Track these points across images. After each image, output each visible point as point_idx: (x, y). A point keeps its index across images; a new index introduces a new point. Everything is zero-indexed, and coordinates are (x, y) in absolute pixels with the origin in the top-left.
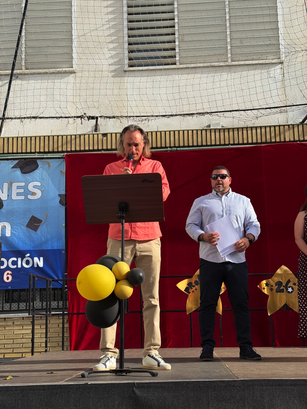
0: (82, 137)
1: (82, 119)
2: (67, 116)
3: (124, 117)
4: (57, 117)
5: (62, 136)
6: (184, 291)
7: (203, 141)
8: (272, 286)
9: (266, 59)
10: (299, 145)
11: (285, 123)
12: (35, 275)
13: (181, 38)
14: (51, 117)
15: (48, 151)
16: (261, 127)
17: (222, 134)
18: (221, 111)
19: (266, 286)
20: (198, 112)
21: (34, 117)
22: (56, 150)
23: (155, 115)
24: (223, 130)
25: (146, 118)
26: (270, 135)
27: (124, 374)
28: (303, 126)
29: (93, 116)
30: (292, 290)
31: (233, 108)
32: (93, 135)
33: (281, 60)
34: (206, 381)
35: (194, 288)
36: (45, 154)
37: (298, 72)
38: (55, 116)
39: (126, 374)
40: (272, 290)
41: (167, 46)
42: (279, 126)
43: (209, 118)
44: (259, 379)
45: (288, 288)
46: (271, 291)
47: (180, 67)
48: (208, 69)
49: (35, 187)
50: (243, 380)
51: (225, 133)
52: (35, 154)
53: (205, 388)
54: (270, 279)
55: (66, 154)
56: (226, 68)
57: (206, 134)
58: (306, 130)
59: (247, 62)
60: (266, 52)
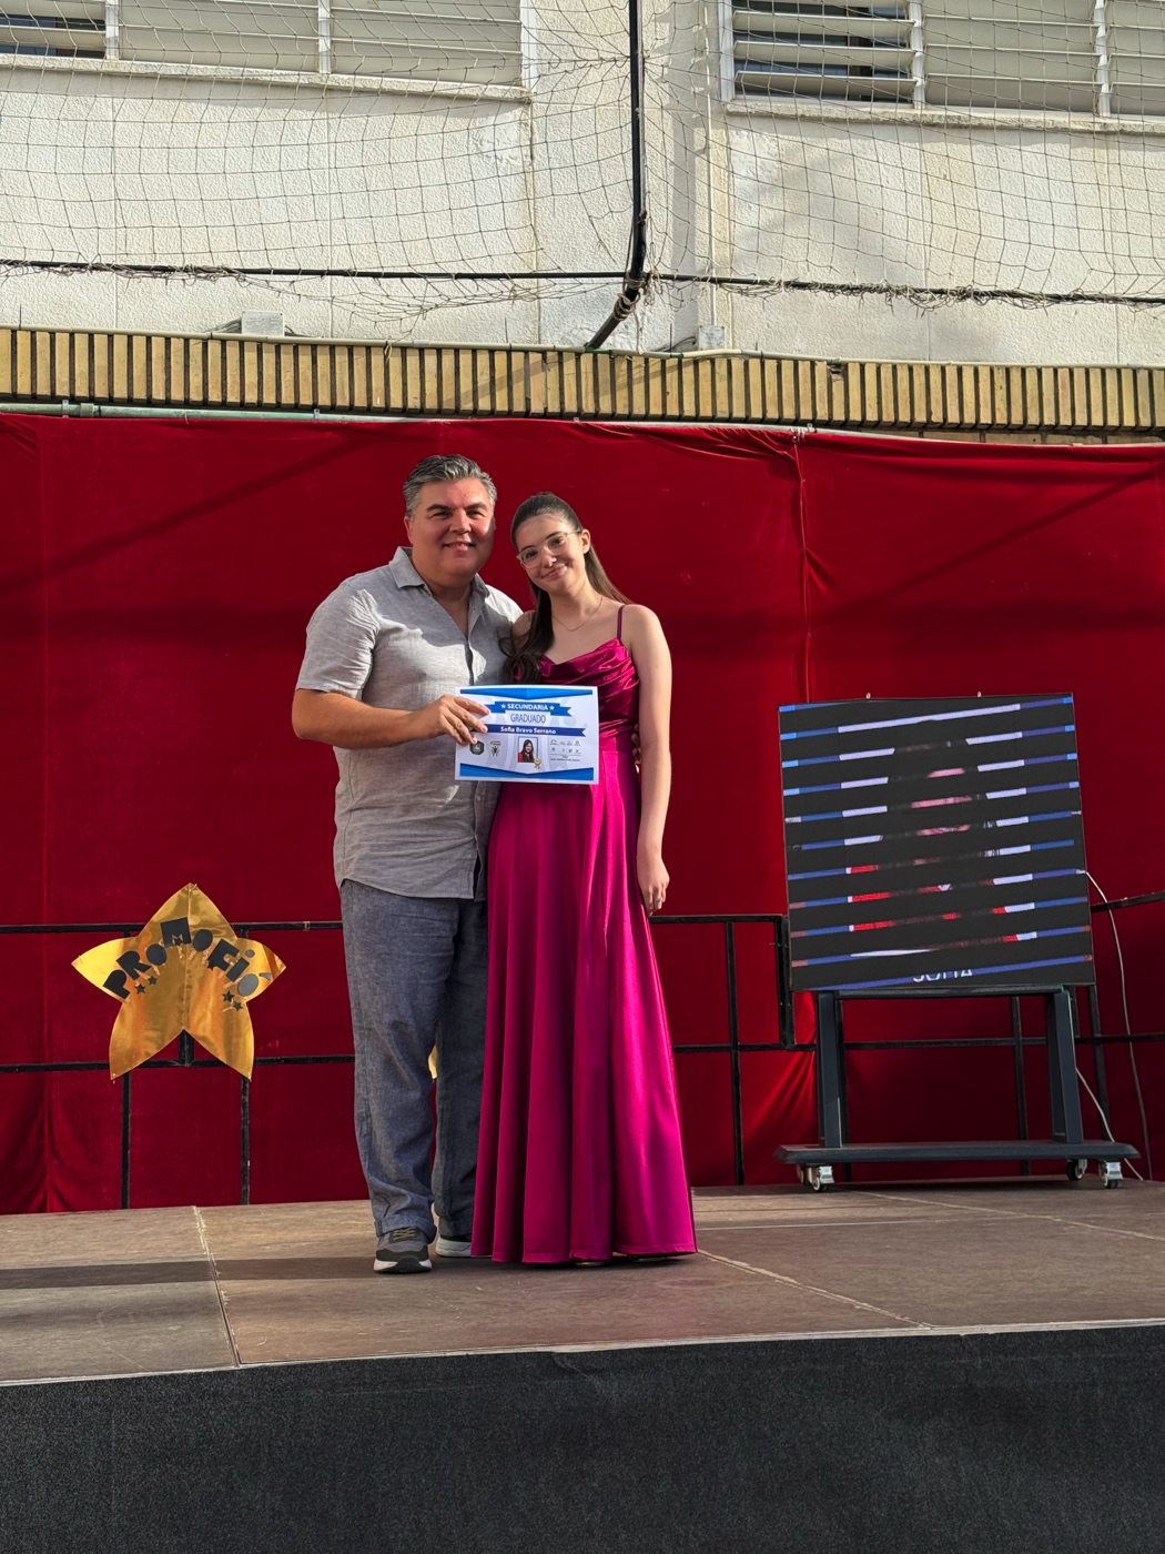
6: (104, 986)
7: (210, 386)
9: (464, 81)
10: (577, 433)
11: (530, 342)
16: (439, 350)
17: (287, 362)
18: (286, 268)
20: (187, 263)
23: (5, 257)
24: (291, 348)
26: (475, 382)
28: (595, 360)
31: (335, 264)
33: (522, 92)
34: (104, 1381)
35: (145, 976)
37: (586, 147)
42: (509, 351)
43: (235, 292)
44: (322, 1363)
47: (122, 70)
48: (231, 92)
50: (257, 1369)
51: (300, 361)
53: (97, 1410)
56: (309, 94)
57: (224, 358)
58: (604, 375)
59: (390, 83)
60: (465, 51)
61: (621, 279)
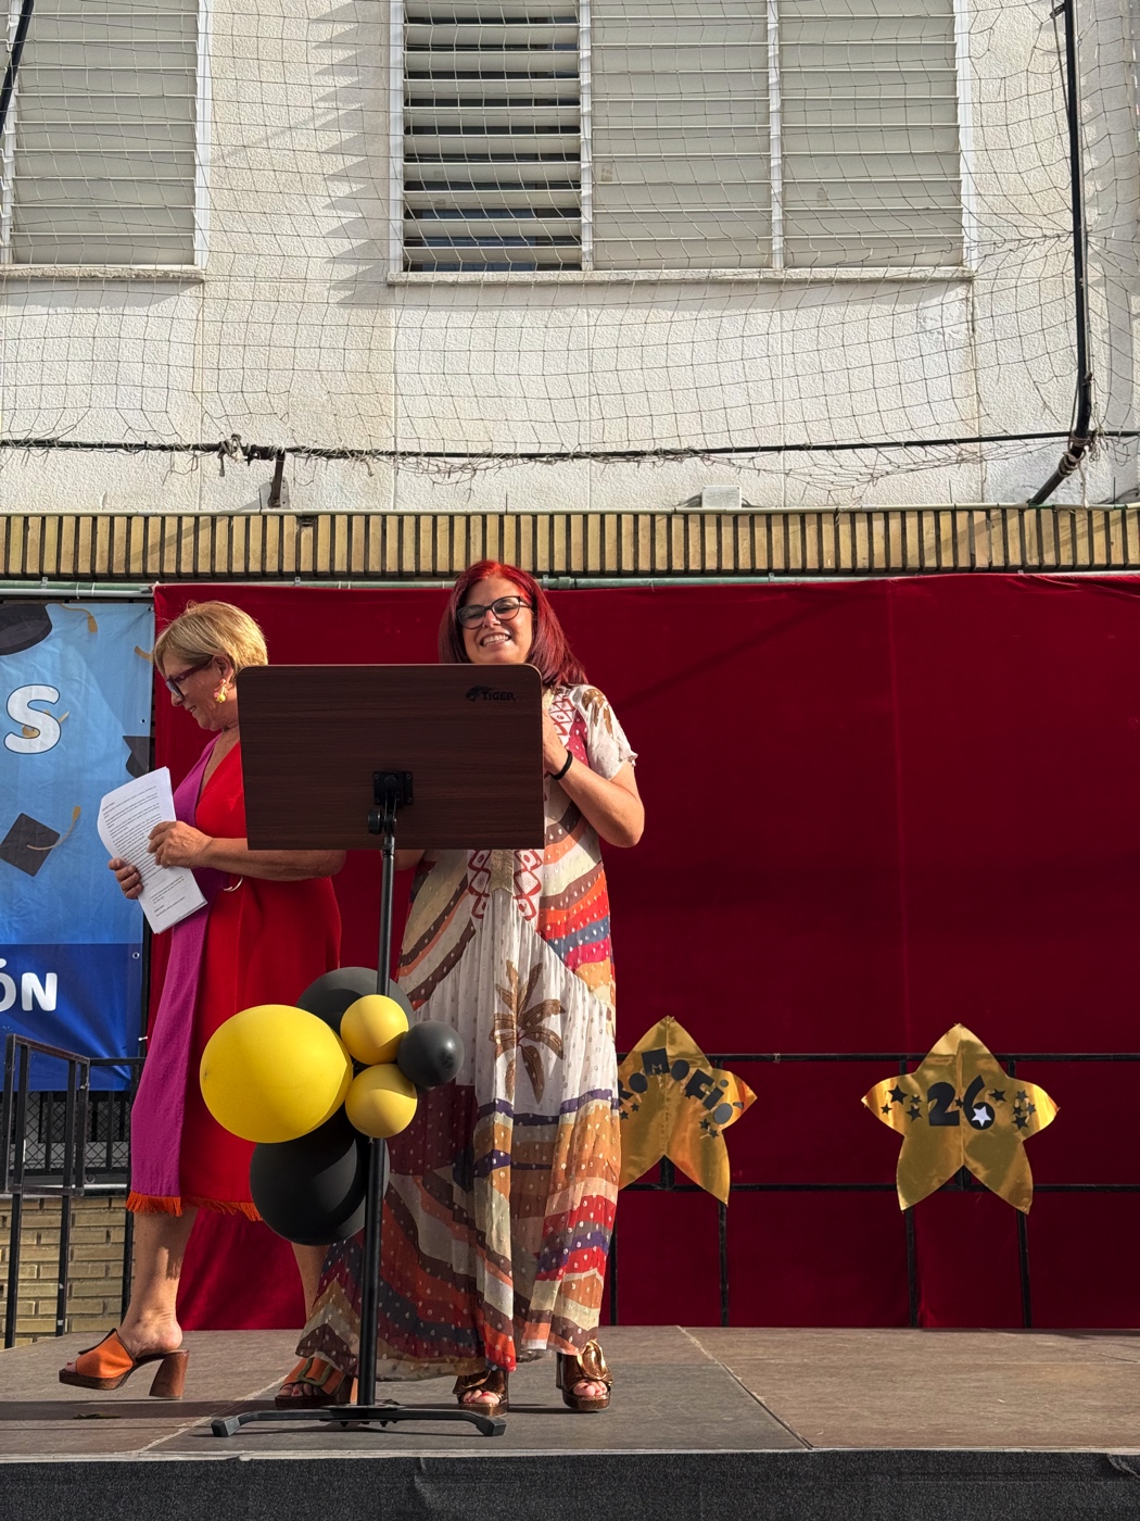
0: (222, 525)
1: (225, 457)
2: (168, 442)
3: (381, 453)
4: (131, 445)
5: (146, 518)
7: (674, 556)
8: (916, 1100)
9: (913, 266)
10: (1021, 585)
11: (974, 501)
12: (29, 1042)
13: (603, 171)
14: (108, 446)
15: (88, 571)
16: (886, 513)
17: (744, 532)
18: (743, 446)
19: (893, 1101)
20: (656, 447)
21: (40, 443)
22: (119, 569)
23: (497, 451)
24: (747, 518)
25: (465, 460)
26: (921, 541)
27: (375, 1424)
28: (1038, 515)
29: (267, 448)
30: (989, 1119)
31: (788, 439)
32: (265, 517)
33: (964, 271)
34: (691, 1455)
35: (628, 1104)
36: (78, 583)
37: (1026, 318)
38: (123, 442)
39: (384, 1424)
40: (914, 1113)
41: (550, 197)
42: (954, 511)
43: (696, 470)
44: (889, 1452)
45: (975, 1110)
46: (913, 1119)
47: (596, 278)
48: (698, 292)
49: (34, 705)
50: (828, 1453)
51: (756, 529)
52: (38, 582)
53: (686, 1482)
54: (908, 1076)
55: (157, 584)
56: (762, 289)
57: (686, 530)
58: (1047, 528)
59: (843, 273)
60: (913, 238)
61: (1066, 438)
